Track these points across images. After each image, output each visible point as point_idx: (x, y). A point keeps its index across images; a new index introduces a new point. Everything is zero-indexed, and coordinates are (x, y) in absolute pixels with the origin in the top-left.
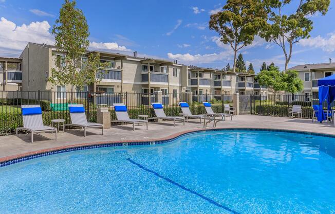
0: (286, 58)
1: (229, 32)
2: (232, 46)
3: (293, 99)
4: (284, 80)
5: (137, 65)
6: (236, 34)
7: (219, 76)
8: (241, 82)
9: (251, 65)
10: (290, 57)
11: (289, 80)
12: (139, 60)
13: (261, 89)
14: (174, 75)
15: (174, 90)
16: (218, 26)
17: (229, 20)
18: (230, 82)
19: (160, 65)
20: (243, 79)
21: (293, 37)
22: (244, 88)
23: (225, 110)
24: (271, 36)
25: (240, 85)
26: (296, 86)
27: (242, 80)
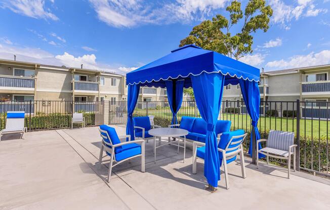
5: (66, 75)
12: (67, 70)
14: (112, 85)
15: (112, 98)
19: (96, 75)
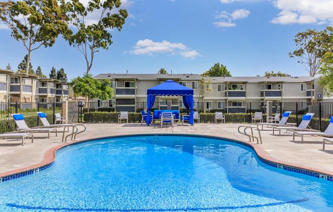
0: (88, 66)
1: (23, 28)
2: (25, 44)
3: (99, 106)
4: (98, 88)
6: (31, 31)
7: (16, 79)
8: (42, 87)
9: (39, 68)
10: (91, 65)
11: (103, 88)
13: (63, 95)
16: (7, 17)
17: (25, 14)
18: (31, 87)
20: (43, 84)
21: (94, 46)
22: (46, 94)
23: (57, 120)
24: (75, 40)
25: (40, 91)
26: (108, 93)
27: (43, 86)
